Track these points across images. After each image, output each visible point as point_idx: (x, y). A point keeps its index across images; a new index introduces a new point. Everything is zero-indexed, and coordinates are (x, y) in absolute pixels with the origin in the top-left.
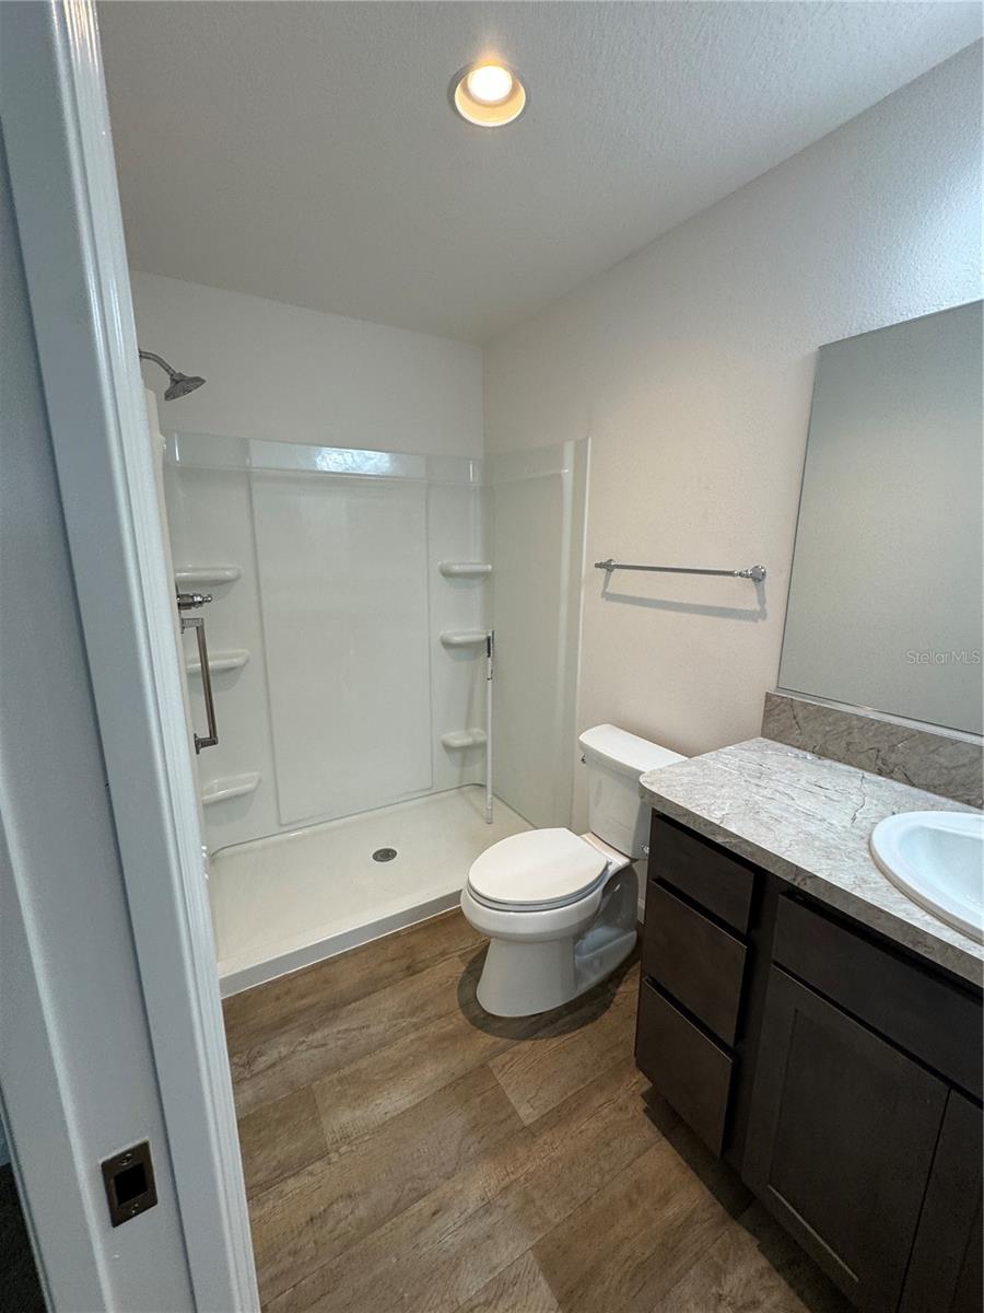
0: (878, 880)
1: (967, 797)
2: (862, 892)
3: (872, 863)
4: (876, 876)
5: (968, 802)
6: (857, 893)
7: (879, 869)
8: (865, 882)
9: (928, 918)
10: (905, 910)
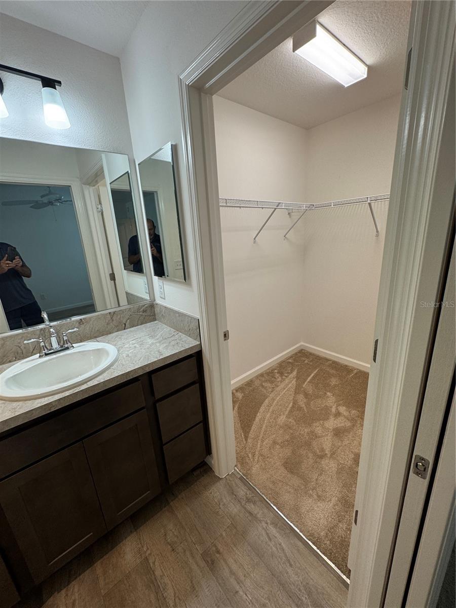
0: (18, 404)
1: (8, 360)
2: (19, 412)
3: (8, 402)
4: (15, 404)
5: (10, 362)
6: (17, 414)
7: (13, 401)
8: (14, 409)
9: (46, 399)
10: (38, 403)
